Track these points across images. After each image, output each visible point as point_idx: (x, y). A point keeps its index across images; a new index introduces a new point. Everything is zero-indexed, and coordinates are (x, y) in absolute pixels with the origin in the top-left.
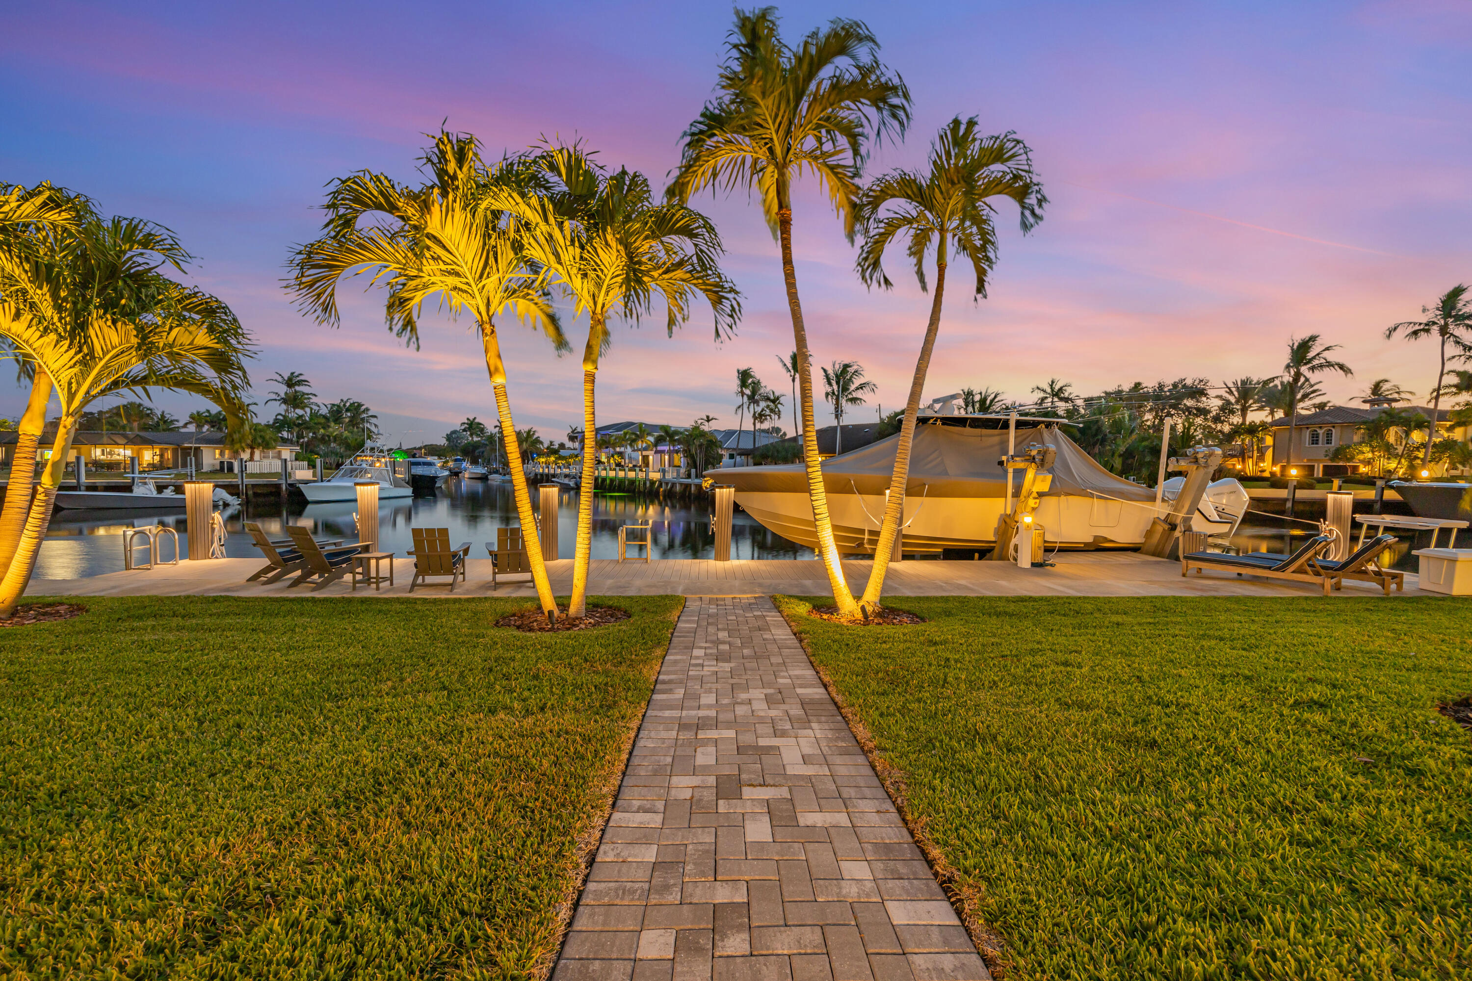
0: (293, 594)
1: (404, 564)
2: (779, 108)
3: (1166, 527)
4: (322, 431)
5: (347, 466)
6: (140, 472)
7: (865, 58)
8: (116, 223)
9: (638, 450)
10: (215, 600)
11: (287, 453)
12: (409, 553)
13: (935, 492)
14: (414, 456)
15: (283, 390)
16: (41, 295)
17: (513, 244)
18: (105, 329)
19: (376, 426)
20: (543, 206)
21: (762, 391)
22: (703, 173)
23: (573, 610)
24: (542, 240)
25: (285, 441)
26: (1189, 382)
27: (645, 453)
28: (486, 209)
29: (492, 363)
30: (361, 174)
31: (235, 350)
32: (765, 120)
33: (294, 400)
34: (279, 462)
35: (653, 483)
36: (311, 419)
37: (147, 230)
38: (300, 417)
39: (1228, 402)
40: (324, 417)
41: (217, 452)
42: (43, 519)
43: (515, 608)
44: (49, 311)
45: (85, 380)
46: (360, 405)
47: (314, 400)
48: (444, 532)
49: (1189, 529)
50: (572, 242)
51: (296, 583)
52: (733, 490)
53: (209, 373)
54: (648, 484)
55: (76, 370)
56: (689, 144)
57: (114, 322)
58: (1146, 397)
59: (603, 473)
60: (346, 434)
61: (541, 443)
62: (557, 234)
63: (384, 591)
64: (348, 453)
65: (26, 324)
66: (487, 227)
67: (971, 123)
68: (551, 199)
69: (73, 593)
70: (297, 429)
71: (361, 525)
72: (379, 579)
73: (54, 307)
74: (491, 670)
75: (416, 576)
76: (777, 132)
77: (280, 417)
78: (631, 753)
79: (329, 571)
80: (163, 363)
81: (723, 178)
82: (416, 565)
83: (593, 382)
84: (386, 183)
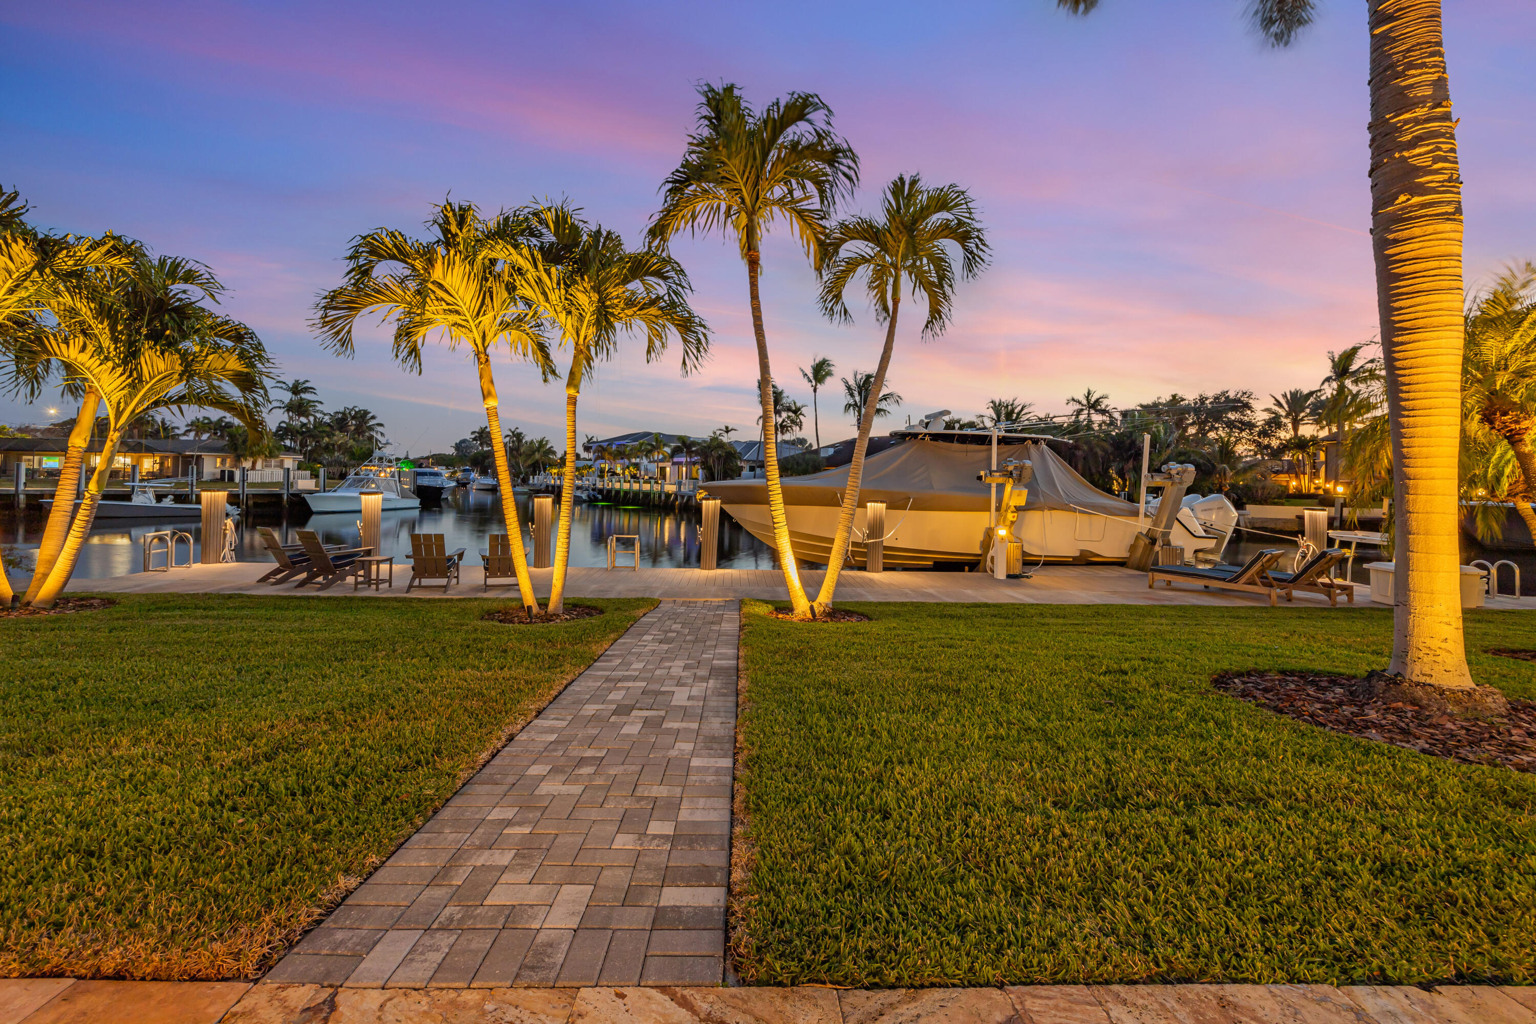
0: (299, 593)
1: (402, 569)
2: (746, 166)
3: (1147, 541)
4: (326, 439)
5: (351, 476)
6: (142, 480)
7: (821, 125)
8: (162, 263)
9: (654, 461)
10: (230, 597)
11: (289, 462)
12: (407, 557)
13: (920, 506)
14: (420, 466)
15: (287, 397)
16: (101, 329)
17: (507, 286)
18: (155, 358)
19: (382, 434)
20: (532, 255)
21: (784, 401)
22: (683, 217)
23: (551, 607)
24: (533, 283)
25: (288, 450)
26: (1232, 395)
27: (661, 465)
28: (484, 259)
29: (485, 387)
30: (379, 231)
31: (261, 373)
32: (734, 176)
33: (299, 408)
34: (282, 471)
35: (668, 495)
36: (315, 427)
37: (187, 267)
38: (304, 425)
39: (1277, 416)
40: (329, 425)
41: (219, 460)
42: (87, 521)
43: (501, 606)
44: (106, 342)
45: (132, 400)
46: (366, 413)
47: (319, 407)
48: (440, 537)
49: (1167, 543)
50: (558, 284)
51: (302, 584)
52: (718, 502)
53: (233, 392)
54: (663, 497)
55: (125, 392)
56: (670, 190)
57: (162, 353)
58: (1187, 410)
59: (617, 486)
60: (351, 442)
61: (554, 453)
62: (545, 278)
63: (384, 591)
64: (353, 462)
65: (89, 355)
66: (484, 272)
67: (914, 182)
68: (541, 249)
69: (102, 590)
70: (300, 438)
71: (365, 532)
72: (379, 581)
73: (111, 339)
74: (468, 647)
75: (414, 578)
76: (745, 184)
77: (284, 425)
78: (560, 693)
79: (333, 573)
80: (200, 385)
81: (701, 220)
82: (413, 568)
83: (575, 404)
84: (400, 238)
